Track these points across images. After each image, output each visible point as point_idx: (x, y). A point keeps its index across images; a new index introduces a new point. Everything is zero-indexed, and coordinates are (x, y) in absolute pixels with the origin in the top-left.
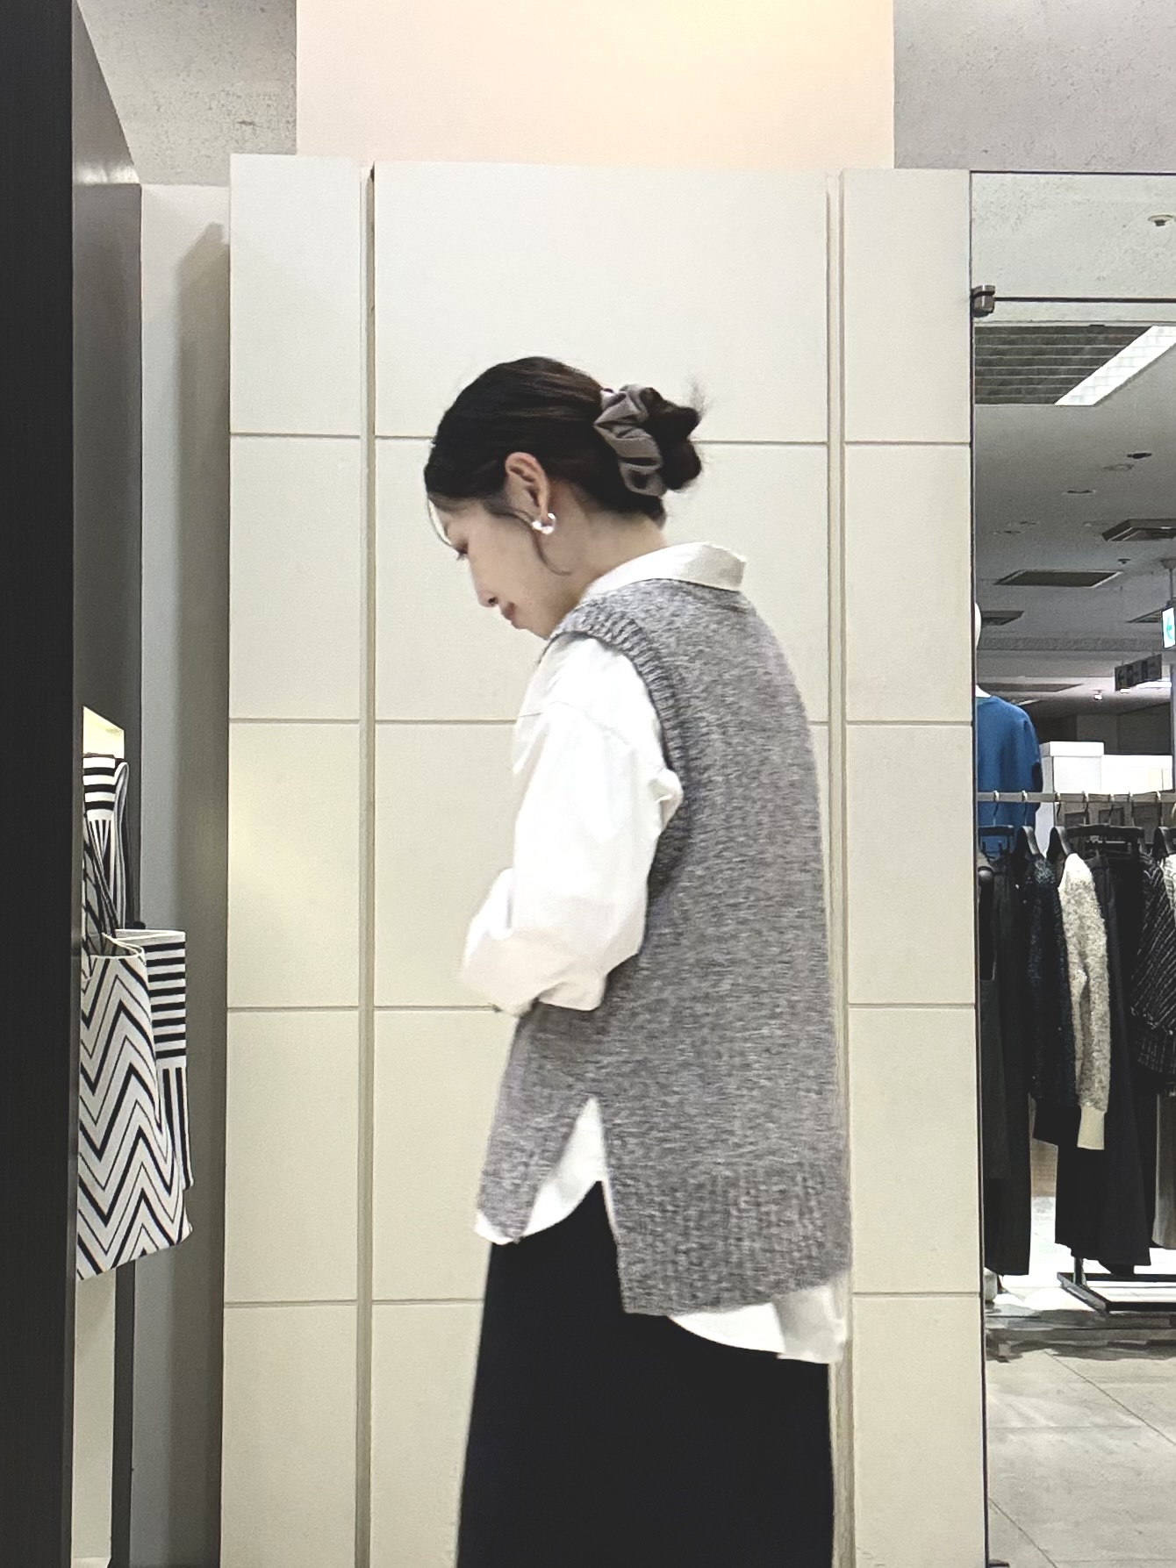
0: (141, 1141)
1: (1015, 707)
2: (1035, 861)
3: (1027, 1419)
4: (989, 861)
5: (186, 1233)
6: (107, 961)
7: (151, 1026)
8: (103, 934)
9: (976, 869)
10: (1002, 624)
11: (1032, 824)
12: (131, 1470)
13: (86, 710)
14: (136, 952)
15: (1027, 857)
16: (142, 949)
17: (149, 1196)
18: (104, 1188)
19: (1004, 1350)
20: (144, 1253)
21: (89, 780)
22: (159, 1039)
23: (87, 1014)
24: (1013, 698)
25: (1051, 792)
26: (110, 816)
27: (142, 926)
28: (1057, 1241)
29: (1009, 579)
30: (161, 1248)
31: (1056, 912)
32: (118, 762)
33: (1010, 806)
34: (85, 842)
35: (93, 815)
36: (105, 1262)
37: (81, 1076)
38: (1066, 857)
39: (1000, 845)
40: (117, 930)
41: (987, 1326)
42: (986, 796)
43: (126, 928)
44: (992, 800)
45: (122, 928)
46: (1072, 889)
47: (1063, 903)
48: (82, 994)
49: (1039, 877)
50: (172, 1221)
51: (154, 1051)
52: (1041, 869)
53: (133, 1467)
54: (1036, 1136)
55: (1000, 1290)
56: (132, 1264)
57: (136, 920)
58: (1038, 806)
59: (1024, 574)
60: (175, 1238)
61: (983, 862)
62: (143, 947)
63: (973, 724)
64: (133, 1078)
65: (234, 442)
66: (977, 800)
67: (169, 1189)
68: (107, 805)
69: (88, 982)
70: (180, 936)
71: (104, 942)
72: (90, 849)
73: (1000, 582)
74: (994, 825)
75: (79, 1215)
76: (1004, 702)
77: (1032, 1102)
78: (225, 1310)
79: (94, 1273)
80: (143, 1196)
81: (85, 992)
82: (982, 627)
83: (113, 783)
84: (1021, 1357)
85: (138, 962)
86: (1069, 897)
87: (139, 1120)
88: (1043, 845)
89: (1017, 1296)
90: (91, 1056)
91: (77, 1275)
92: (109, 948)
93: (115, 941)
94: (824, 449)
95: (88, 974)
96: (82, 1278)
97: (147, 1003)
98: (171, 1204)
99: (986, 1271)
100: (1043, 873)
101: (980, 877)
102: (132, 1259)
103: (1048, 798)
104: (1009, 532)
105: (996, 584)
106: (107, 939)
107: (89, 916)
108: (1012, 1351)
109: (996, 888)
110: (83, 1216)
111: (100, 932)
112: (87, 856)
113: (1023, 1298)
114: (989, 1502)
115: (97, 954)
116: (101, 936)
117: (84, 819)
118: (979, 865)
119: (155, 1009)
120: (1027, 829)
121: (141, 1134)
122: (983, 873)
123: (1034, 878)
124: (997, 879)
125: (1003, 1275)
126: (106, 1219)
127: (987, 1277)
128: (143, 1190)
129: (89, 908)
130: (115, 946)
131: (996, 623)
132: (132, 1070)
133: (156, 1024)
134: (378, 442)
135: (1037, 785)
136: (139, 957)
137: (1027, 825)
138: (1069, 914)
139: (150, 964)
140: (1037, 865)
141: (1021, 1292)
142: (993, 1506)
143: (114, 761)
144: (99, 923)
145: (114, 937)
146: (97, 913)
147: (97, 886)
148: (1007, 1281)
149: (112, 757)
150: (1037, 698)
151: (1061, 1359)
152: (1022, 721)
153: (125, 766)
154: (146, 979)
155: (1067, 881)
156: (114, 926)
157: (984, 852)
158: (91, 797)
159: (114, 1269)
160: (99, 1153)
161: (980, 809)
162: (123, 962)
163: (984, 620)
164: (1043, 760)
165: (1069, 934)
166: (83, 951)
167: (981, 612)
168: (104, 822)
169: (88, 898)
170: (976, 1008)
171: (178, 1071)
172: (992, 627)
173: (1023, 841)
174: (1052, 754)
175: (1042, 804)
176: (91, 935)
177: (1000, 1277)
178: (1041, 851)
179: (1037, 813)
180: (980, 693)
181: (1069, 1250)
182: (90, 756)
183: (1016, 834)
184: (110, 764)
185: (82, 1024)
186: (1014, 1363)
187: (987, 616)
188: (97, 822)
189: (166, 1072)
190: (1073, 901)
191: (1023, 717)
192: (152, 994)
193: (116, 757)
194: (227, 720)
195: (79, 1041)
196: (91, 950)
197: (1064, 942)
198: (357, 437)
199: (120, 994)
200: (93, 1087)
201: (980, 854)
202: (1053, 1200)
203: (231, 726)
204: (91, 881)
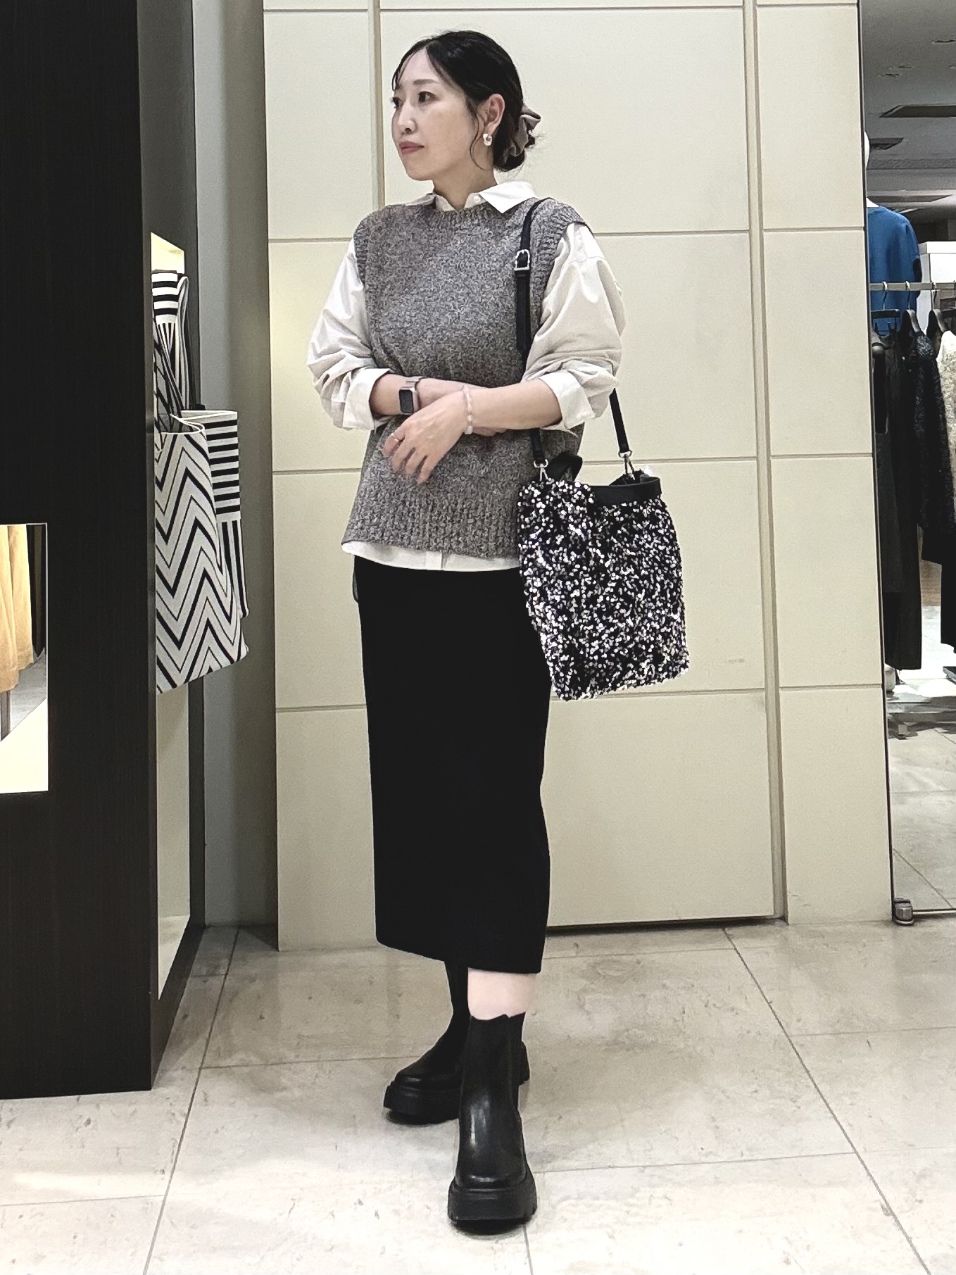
0: (206, 580)
1: (898, 215)
2: (917, 337)
3: (924, 785)
4: (880, 338)
5: (244, 653)
6: (175, 437)
7: (211, 488)
8: (171, 415)
9: (871, 345)
10: (886, 149)
11: (914, 308)
12: (205, 845)
13: (153, 235)
14: (198, 428)
15: (910, 334)
16: (202, 426)
17: (214, 626)
18: (177, 620)
19: (902, 729)
20: (210, 670)
21: (157, 292)
22: (218, 498)
23: (160, 479)
24: (896, 208)
25: (929, 282)
26: (174, 320)
27: (202, 408)
28: (943, 641)
29: (892, 113)
30: (224, 666)
31: (935, 378)
32: (180, 276)
33: (896, 295)
34: (155, 341)
35: (161, 320)
36: (179, 679)
37: (156, 530)
38: (942, 334)
39: (889, 325)
40: (182, 411)
41: (887, 711)
42: (877, 286)
43: (190, 410)
44: (882, 289)
45: (186, 409)
46: (947, 359)
47: (940, 371)
48: (155, 462)
49: (921, 351)
50: (233, 644)
51: (215, 507)
52: (922, 344)
53: (206, 842)
54: (923, 558)
55: (898, 682)
56: (201, 679)
57: (197, 403)
58: (918, 293)
59: (903, 109)
60: (235, 658)
61: (876, 339)
62: (204, 425)
63: (865, 229)
64: (198, 530)
65: (266, 16)
66: (870, 290)
67: (229, 619)
68: (172, 311)
69: (160, 453)
70: (233, 415)
71: (172, 421)
72: (159, 347)
73: (884, 115)
74: (884, 310)
75: (157, 641)
76: (890, 211)
77: (920, 530)
78: (277, 714)
79: (170, 687)
80: (208, 624)
81: (158, 461)
82: (870, 151)
83: (177, 294)
84: (917, 735)
85: (200, 436)
86: (945, 365)
87: (204, 563)
88: (924, 325)
89: (912, 686)
90: (164, 513)
91: (157, 689)
92: (176, 426)
93: (181, 420)
94: (740, 11)
95: (160, 447)
96: (161, 692)
97: (208, 469)
98: (231, 631)
99: (887, 667)
100: (924, 347)
101: (873, 350)
102: (201, 676)
103: (927, 287)
104: (891, 75)
105: (881, 117)
106: (174, 419)
107: (159, 400)
108: (909, 730)
109: (887, 359)
110: (159, 640)
111: (169, 413)
112: (157, 353)
113: (916, 688)
114: (893, 852)
115: (167, 431)
116: (170, 417)
117: (154, 322)
118: (873, 342)
119: (215, 474)
120: (910, 312)
121: (205, 574)
122: (876, 348)
123: (917, 351)
124: (887, 351)
125: (900, 670)
126: (179, 644)
127: (887, 672)
128: (208, 620)
129: (159, 395)
130: (181, 424)
131: (881, 148)
132: (197, 524)
133: (215, 486)
134: (383, 14)
135: (918, 277)
136: (201, 433)
137: (911, 309)
138: (945, 379)
139: (210, 438)
140: (919, 341)
141: (915, 683)
142: (896, 855)
143: (176, 276)
144: (168, 406)
145: (180, 417)
146: (166, 400)
147: (165, 377)
148: (904, 674)
149: (174, 272)
150: (916, 207)
151: (948, 735)
152: (904, 225)
153: (186, 280)
154: (207, 451)
155: (943, 354)
156: (180, 408)
157: (876, 331)
158: (159, 305)
159: (187, 683)
160: (173, 591)
161: (872, 297)
162: (188, 437)
163: (871, 146)
164: (921, 256)
165: (946, 395)
166: (155, 429)
167: (870, 140)
168: (170, 325)
169: (159, 386)
170: (873, 456)
171: (235, 523)
172: (879, 152)
173: (907, 322)
174: (928, 252)
175: (922, 292)
176: (161, 416)
177: (898, 671)
178: (922, 330)
179: (918, 299)
180: (870, 204)
181: (953, 648)
182: (157, 272)
183: (901, 315)
184: (174, 278)
185: (156, 488)
186: (910, 740)
187: (875, 142)
188: (164, 325)
189: (225, 525)
190: (948, 369)
191: (904, 222)
192: (211, 462)
193: (178, 272)
194: (266, 241)
195: (153, 501)
196: (162, 429)
197: (942, 402)
198: (365, 10)
199: (186, 463)
200: (166, 538)
201: (873, 333)
202: (938, 609)
203: (270, 245)
204: (160, 372)
